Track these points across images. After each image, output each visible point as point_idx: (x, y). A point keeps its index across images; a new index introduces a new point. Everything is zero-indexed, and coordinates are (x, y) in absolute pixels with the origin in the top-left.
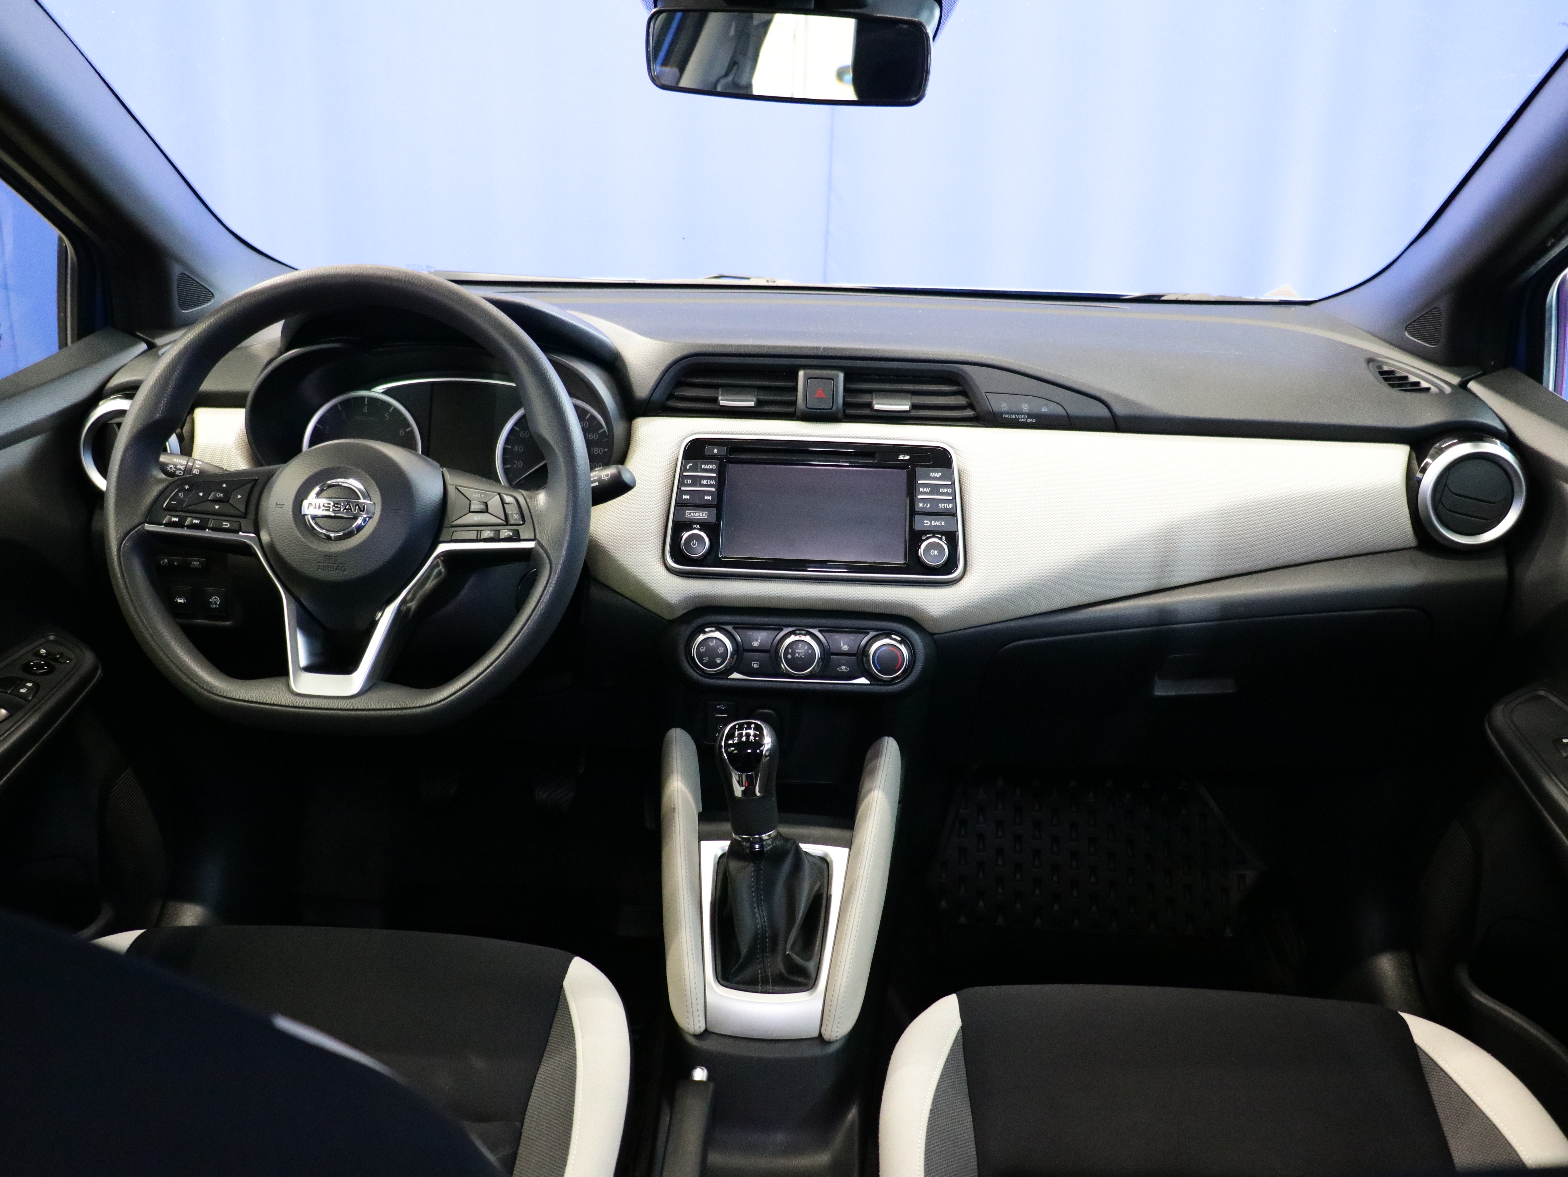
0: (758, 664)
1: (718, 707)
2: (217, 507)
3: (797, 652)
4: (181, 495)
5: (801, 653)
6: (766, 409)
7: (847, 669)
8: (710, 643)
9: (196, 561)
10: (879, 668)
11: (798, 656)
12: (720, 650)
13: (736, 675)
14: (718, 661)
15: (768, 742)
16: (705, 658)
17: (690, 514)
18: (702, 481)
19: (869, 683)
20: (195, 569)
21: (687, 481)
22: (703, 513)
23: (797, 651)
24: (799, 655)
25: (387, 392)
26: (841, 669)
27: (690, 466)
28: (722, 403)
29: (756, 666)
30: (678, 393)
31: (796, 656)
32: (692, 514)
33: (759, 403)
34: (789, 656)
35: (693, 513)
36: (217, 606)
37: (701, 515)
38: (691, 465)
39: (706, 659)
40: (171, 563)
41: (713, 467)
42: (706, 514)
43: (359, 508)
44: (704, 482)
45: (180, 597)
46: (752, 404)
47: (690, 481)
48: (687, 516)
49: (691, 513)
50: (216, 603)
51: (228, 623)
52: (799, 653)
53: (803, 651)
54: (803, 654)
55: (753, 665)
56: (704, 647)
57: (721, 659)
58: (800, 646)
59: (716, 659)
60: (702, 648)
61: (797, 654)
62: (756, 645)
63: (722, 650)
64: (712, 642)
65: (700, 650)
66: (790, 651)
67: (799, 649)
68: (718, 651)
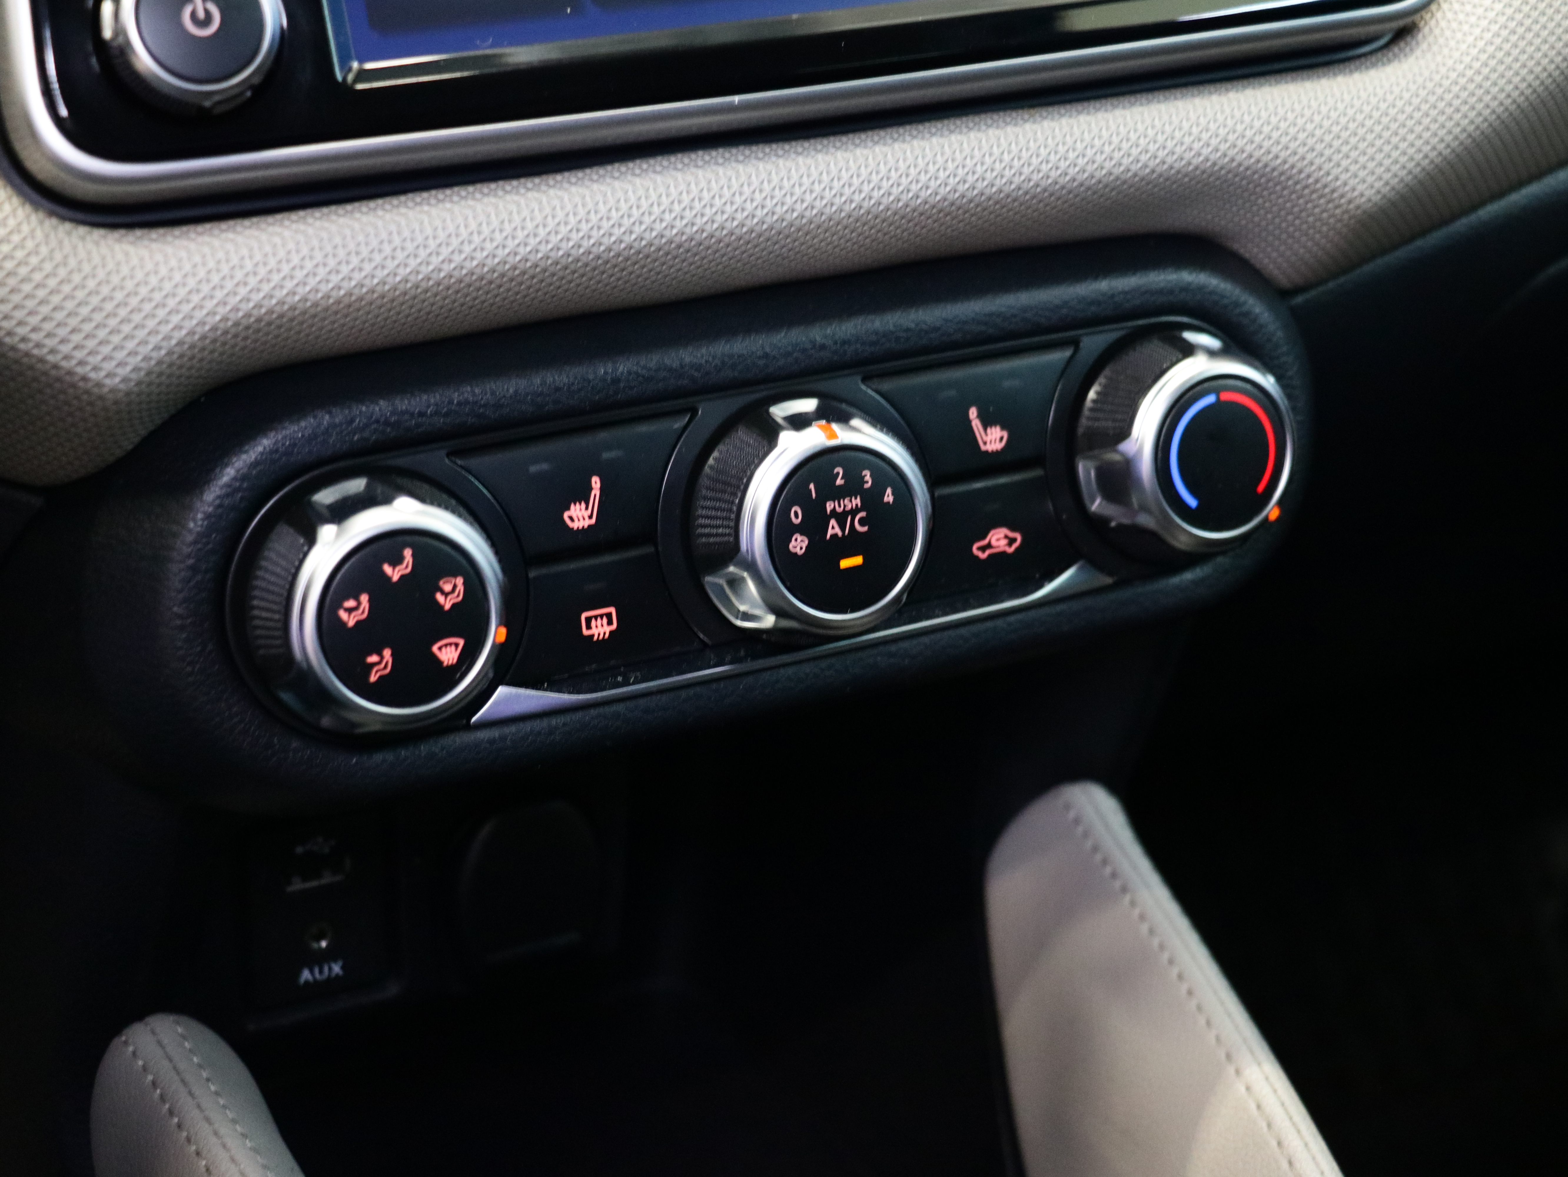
0: (609, 616)
1: (299, 850)
3: (834, 515)
5: (854, 512)
7: (1012, 541)
8: (387, 569)
10: (1192, 502)
11: (838, 531)
12: (446, 595)
14: (448, 651)
19: (1109, 580)
23: (829, 506)
24: (842, 527)
26: (989, 546)
29: (600, 629)
31: (830, 532)
34: (796, 545)
39: (376, 663)
52: (841, 518)
53: (857, 501)
54: (862, 522)
55: (589, 627)
56: (364, 598)
57: (461, 642)
58: (839, 482)
59: (435, 649)
60: (351, 603)
61: (833, 522)
62: (587, 523)
63: (460, 587)
64: (396, 561)
65: (343, 615)
66: (796, 514)
67: (839, 494)
68: (440, 598)
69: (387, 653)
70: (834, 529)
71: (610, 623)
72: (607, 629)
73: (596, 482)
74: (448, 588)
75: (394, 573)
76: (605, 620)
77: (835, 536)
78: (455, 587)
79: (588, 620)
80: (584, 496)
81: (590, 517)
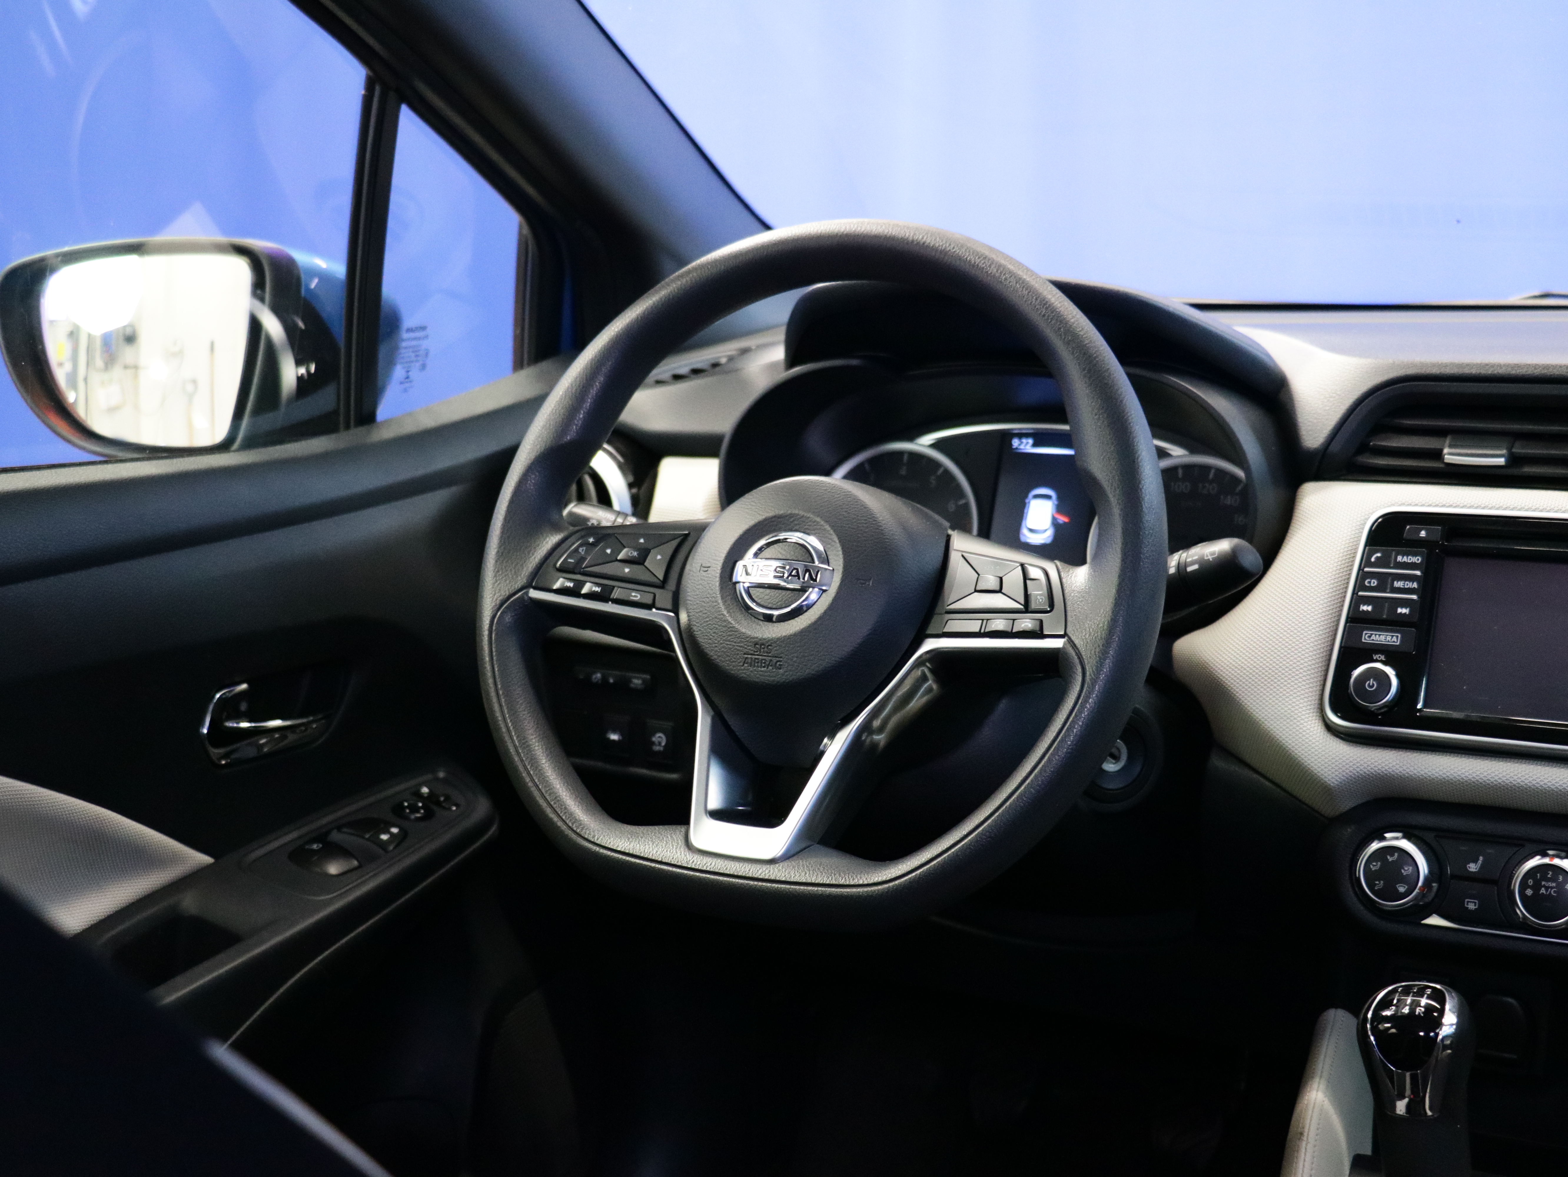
0: (1475, 903)
2: (627, 570)
3: (1544, 886)
4: (583, 550)
5: (1552, 888)
6: (1528, 470)
8: (1389, 857)
9: (638, 678)
11: (1544, 892)
12: (1405, 870)
13: (1435, 920)
14: (1402, 889)
15: (1449, 1022)
16: (1377, 882)
17: (1370, 637)
18: (1395, 582)
20: (636, 691)
21: (1370, 582)
22: (1393, 636)
23: (1543, 883)
24: (1547, 891)
25: (938, 445)
27: (1377, 558)
28: (1447, 458)
29: (1471, 906)
30: (1374, 443)
31: (1541, 892)
32: (1373, 637)
33: (1514, 460)
34: (1529, 892)
35: (1376, 635)
36: (662, 749)
37: (1389, 638)
38: (1379, 555)
39: (1379, 885)
40: (604, 679)
41: (1417, 560)
42: (1397, 637)
43: (810, 575)
44: (1398, 584)
45: (614, 731)
46: (1501, 461)
47: (1374, 583)
48: (1365, 639)
49: (1372, 634)
50: (660, 743)
51: (674, 776)
52: (1547, 888)
53: (1554, 885)
54: (1554, 891)
55: (1467, 904)
56: (1379, 863)
57: (1407, 887)
58: (1549, 876)
59: (1397, 886)
60: (1374, 864)
61: (1543, 889)
62: (1474, 870)
63: (1410, 870)
64: (1392, 855)
65: (1372, 867)
66: (1530, 882)
67: (1548, 880)
68: (1403, 871)
69: (1382, 882)
70: (1543, 891)
71: (1475, 905)
72: (1474, 907)
73: (1481, 858)
74: (1406, 869)
75: (1390, 859)
76: (1473, 904)
77: (1543, 893)
78: (1409, 869)
79: (1468, 902)
80: (1475, 861)
81: (1476, 869)
